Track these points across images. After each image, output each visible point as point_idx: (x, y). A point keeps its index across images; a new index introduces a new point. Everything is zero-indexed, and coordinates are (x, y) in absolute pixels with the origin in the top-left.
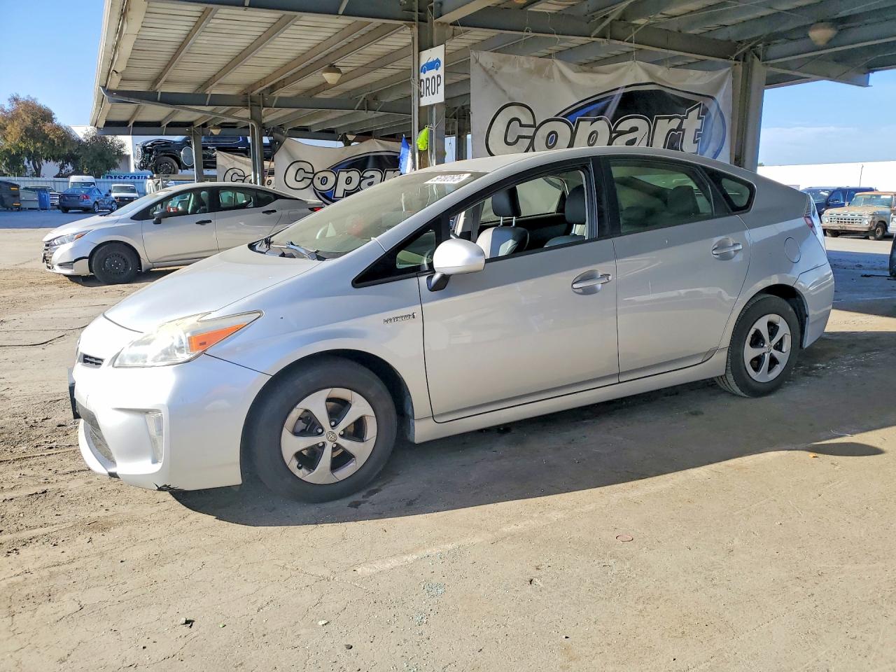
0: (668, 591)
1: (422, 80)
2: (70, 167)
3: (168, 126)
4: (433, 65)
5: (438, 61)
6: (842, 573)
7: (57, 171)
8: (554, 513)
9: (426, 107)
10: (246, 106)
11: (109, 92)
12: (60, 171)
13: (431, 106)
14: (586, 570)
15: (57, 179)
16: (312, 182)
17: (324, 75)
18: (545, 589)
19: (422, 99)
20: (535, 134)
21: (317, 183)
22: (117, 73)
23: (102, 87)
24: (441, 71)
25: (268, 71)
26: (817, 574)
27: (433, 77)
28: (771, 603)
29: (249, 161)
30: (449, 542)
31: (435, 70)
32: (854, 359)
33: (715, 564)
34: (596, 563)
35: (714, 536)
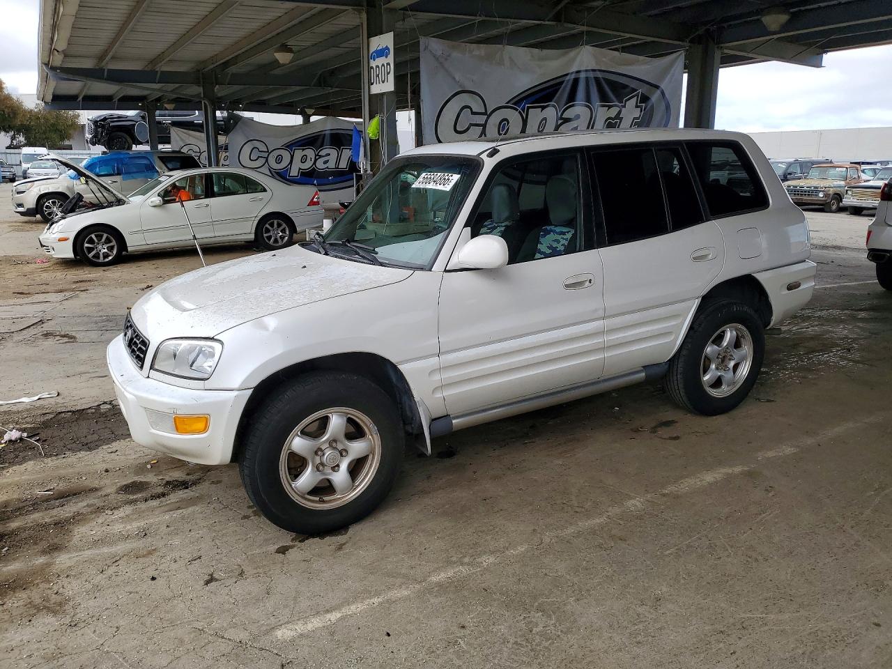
0: (591, 651)
1: (372, 68)
2: (22, 139)
3: (119, 100)
4: (382, 53)
5: (387, 48)
6: (766, 624)
7: (8, 142)
8: (484, 557)
9: (377, 95)
10: (198, 84)
11: (53, 69)
12: (12, 142)
13: (382, 94)
14: (510, 627)
15: (8, 151)
16: (267, 161)
17: (275, 54)
18: (469, 652)
19: (372, 87)
20: (486, 121)
21: (272, 161)
22: (58, 51)
23: (45, 64)
24: (391, 59)
25: (218, 49)
26: (741, 627)
27: (383, 65)
28: (693, 663)
29: (203, 135)
30: (374, 596)
31: (384, 57)
32: (797, 361)
33: (641, 616)
34: (522, 618)
35: (643, 582)
